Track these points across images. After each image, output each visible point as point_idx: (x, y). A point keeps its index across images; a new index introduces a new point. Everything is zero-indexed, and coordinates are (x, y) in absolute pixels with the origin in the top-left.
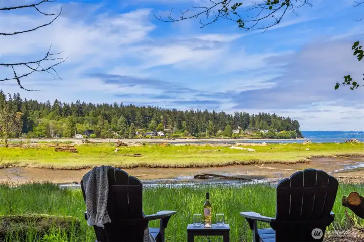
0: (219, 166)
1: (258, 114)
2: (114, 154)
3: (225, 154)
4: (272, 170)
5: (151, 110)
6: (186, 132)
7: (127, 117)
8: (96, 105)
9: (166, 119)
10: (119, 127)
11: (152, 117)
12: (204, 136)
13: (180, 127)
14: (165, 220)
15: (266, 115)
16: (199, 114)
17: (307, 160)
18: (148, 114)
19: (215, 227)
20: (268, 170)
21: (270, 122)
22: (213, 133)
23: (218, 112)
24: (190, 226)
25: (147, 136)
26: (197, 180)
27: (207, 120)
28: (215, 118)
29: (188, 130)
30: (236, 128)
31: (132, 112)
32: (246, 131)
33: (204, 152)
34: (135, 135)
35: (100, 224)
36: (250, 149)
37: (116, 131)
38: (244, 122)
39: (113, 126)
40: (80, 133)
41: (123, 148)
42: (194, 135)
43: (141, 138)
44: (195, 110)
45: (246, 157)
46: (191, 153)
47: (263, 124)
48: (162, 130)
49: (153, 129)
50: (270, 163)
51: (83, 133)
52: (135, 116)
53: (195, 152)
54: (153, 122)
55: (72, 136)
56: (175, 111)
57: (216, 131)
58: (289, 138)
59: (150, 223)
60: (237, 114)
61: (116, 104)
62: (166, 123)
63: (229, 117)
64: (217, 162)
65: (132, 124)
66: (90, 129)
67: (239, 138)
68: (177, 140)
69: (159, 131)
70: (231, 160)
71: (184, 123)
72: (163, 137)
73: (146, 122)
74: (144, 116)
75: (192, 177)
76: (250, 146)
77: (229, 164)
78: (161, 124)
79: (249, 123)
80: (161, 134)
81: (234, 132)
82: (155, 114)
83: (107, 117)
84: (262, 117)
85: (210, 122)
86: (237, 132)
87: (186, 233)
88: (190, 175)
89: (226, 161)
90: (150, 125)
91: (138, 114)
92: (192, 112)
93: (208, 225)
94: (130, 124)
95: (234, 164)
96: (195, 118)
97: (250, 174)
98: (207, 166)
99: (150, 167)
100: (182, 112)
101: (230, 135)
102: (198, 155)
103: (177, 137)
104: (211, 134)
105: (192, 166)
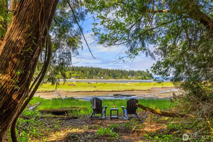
0: (122, 91)
1: (137, 71)
2: (87, 87)
3: (124, 87)
4: (139, 93)
5: (99, 69)
6: (111, 77)
7: (90, 71)
8: (79, 67)
9: (104, 72)
10: (87, 75)
11: (99, 71)
12: (118, 79)
13: (109, 75)
14: (106, 108)
15: (140, 71)
16: (116, 70)
17: (151, 89)
18: (98, 70)
19: (116, 109)
20: (137, 93)
21: (142, 74)
22: (121, 78)
23: (123, 70)
24: (111, 109)
25: (97, 78)
26: (114, 96)
27: (119, 72)
28: (122, 72)
29: (112, 76)
30: (129, 76)
31: (92, 69)
32: (133, 77)
33: (117, 86)
34: (93, 78)
35: (94, 108)
36: (132, 85)
37: (86, 76)
38: (132, 73)
39: (85, 74)
40: (73, 77)
41: (90, 84)
42: (114, 78)
43: (95, 79)
44: (115, 69)
45: (131, 88)
46: (113, 86)
47: (139, 74)
48: (103, 76)
49: (99, 76)
50: (138, 90)
51: (74, 77)
52: (93, 71)
53: (114, 86)
54: (99, 73)
55: (70, 78)
56: (107, 70)
57: (122, 77)
58: (149, 79)
59: (103, 108)
60: (130, 70)
61: (86, 67)
62: (104, 74)
63: (127, 72)
64: (121, 90)
65: (92, 74)
66: (77, 76)
67: (131, 79)
68: (108, 80)
69: (101, 76)
70: (125, 89)
71: (110, 74)
72: (103, 79)
73: (97, 73)
74: (96, 71)
75: (112, 95)
76: (133, 84)
77: (125, 91)
78: (102, 74)
79: (134, 74)
80: (102, 77)
81: (128, 77)
82: (100, 70)
83: (83, 71)
84: (139, 72)
85: (120, 73)
86: (130, 77)
87: (110, 110)
88: (112, 94)
89: (124, 90)
90: (98, 74)
91: (94, 70)
92: (113, 70)
93: (114, 109)
94: (91, 74)
95: (126, 90)
96: (115, 72)
97: (131, 94)
98: (118, 91)
99: (99, 91)
100: (110, 70)
101: (127, 78)
102: (115, 87)
103: (108, 79)
104: (120, 78)
105: (113, 91)
